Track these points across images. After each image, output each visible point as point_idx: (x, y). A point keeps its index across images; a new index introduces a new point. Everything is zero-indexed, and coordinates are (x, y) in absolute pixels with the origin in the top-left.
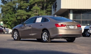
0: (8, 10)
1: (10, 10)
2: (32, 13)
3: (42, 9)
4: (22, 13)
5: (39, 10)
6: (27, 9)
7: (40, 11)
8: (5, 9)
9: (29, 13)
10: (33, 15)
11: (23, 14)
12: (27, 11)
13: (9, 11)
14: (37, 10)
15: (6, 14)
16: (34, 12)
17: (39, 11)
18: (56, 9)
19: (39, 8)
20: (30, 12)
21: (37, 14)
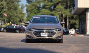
2: (56, 13)
7: (63, 10)
21: (61, 13)
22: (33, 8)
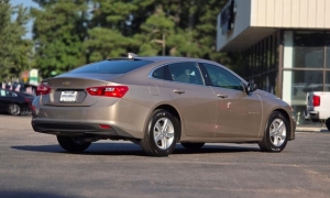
0: (58, 26)
1: (65, 28)
2: (144, 41)
3: (182, 25)
4: (108, 37)
5: (168, 28)
6: (125, 25)
7: (172, 31)
8: (48, 25)
9: (134, 40)
10: (147, 46)
11: (112, 41)
12: (127, 32)
13: (60, 31)
14: (161, 28)
15: (50, 41)
16: (152, 38)
17: (169, 34)
18: (232, 26)
19: (169, 22)
20: (137, 36)
21: (163, 42)
22: (58, 22)
